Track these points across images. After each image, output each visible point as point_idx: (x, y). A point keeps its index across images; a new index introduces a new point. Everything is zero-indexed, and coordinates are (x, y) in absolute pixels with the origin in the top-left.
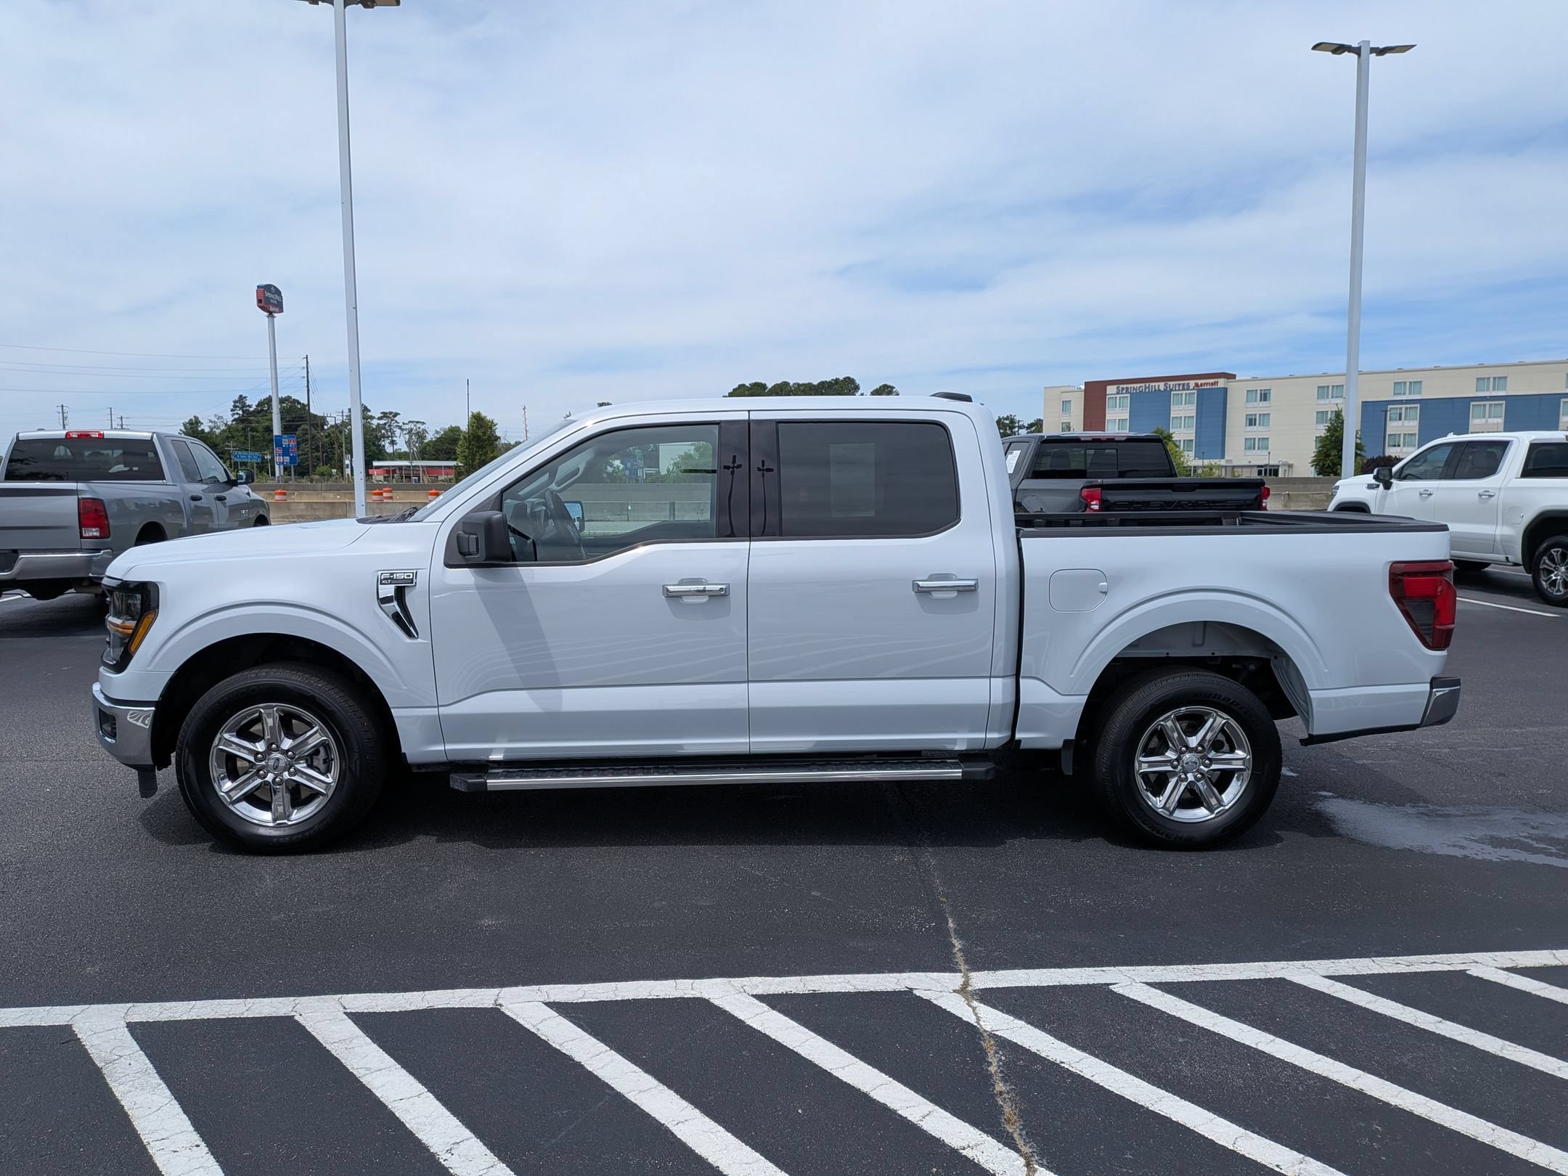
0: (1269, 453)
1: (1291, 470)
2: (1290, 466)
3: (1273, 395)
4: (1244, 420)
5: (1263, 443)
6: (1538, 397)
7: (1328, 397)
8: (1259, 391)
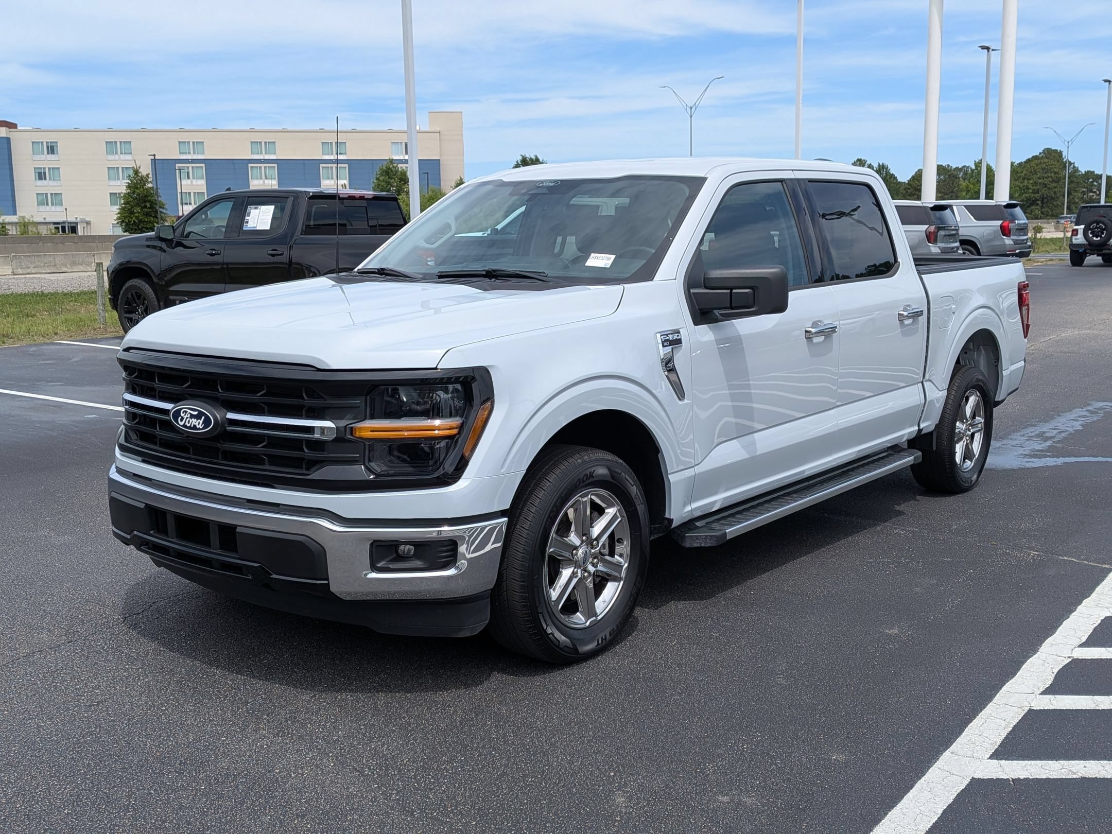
0: (66, 209)
1: (89, 226)
2: (88, 223)
3: (60, 148)
4: (32, 175)
5: (56, 199)
6: (302, 161)
7: (117, 153)
8: (45, 144)
